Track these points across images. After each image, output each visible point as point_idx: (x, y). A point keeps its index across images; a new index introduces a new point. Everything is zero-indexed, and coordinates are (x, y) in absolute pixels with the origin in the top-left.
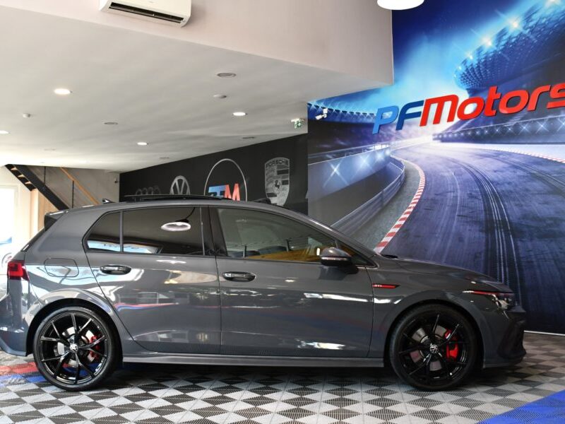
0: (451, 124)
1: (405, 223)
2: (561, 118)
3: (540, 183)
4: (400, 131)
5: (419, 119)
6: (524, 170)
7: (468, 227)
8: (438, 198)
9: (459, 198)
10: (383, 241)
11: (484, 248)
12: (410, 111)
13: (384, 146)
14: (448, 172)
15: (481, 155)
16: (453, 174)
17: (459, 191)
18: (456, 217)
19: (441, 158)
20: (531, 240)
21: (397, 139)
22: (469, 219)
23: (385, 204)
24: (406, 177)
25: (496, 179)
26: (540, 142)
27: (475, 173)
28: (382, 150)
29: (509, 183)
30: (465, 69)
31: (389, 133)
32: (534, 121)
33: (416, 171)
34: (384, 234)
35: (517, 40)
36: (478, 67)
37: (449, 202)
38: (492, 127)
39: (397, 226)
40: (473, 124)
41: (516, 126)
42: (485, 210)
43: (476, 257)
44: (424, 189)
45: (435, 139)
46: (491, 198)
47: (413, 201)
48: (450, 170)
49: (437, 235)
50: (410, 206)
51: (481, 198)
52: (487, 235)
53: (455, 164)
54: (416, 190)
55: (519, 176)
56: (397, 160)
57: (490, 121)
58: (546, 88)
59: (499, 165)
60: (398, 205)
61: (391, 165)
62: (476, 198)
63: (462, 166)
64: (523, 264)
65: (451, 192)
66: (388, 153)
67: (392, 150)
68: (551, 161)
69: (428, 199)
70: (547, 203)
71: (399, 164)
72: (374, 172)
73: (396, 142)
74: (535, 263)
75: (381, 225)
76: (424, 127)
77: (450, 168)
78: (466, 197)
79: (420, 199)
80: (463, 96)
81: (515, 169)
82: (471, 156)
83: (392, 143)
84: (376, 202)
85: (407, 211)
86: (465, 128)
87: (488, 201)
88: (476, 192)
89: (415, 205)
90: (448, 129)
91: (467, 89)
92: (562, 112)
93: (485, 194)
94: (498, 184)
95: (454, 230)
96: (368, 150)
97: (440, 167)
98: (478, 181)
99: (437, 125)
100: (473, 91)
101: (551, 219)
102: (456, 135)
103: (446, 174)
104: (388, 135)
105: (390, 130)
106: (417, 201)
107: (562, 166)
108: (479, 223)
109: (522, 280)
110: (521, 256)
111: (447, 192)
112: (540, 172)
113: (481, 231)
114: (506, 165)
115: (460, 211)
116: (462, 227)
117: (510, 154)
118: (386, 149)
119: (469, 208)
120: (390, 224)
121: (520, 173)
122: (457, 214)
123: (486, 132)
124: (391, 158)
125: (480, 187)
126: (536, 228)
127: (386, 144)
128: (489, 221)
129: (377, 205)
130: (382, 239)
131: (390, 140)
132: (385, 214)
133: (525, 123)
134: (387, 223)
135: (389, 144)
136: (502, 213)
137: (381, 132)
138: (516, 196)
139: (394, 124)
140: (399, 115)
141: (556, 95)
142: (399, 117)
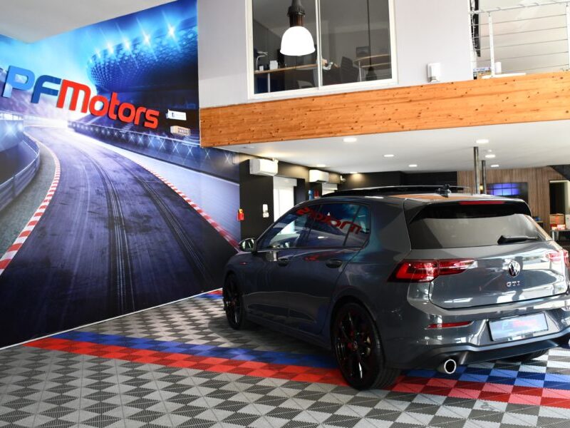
0: (84, 115)
1: (41, 219)
2: (150, 137)
3: (140, 186)
4: (35, 105)
5: (55, 98)
6: (132, 174)
7: (96, 224)
8: (72, 191)
9: (89, 194)
10: (15, 243)
11: (108, 243)
12: (47, 85)
13: (16, 118)
14: (80, 165)
16: (84, 168)
17: (89, 186)
18: (87, 213)
19: (75, 148)
20: (136, 234)
21: (31, 113)
22: (97, 216)
23: (17, 194)
24: (41, 164)
25: (115, 179)
27: (102, 171)
28: (13, 122)
29: (123, 184)
30: (94, 65)
31: (23, 102)
32: (137, 134)
33: (51, 158)
34: (17, 234)
35: (129, 59)
36: (104, 68)
37: (81, 198)
38: (112, 130)
39: (32, 223)
40: (100, 122)
41: (127, 134)
42: (108, 207)
43: (103, 253)
44: (60, 180)
45: (69, 126)
46: (112, 197)
47: (49, 193)
48: (81, 163)
49: (72, 233)
50: (46, 198)
51: (104, 194)
52: (110, 231)
53: (85, 158)
54: (52, 180)
55: (129, 179)
56: (32, 141)
57: (111, 123)
58: (144, 110)
59: (116, 166)
60: (34, 196)
61: (23, 144)
62: (102, 195)
63: (91, 161)
64: (132, 255)
65: (83, 186)
66: (21, 127)
67: (25, 126)
68: (144, 169)
69: (63, 193)
70: (143, 203)
71: (33, 145)
72: (3, 149)
73: (31, 117)
74: (138, 254)
75: (12, 222)
76: (59, 109)
77: (82, 160)
78: (95, 193)
79: (56, 191)
80: (94, 93)
81: (126, 172)
82: (98, 153)
83: (26, 117)
84: (7, 191)
85: (43, 204)
86: (93, 123)
87: (110, 199)
88: (101, 188)
89: (50, 198)
90: (81, 120)
91: (96, 86)
92: (150, 132)
93: (107, 192)
94: (116, 184)
95: (85, 227)
97: (74, 158)
98: (103, 178)
99: (72, 112)
100: (100, 90)
101: (146, 216)
102: (87, 128)
103: (79, 167)
104: (20, 104)
105: (23, 100)
106: (53, 193)
107: (150, 175)
108: (103, 219)
109: (132, 269)
110: (131, 248)
111: (80, 186)
112: (140, 177)
113: (105, 227)
114: (121, 168)
115: (90, 206)
116: (92, 224)
117: (123, 158)
118: (18, 122)
119: (97, 204)
120: (24, 220)
121: (129, 176)
122: (88, 210)
123: (108, 132)
124: (24, 135)
125: (105, 184)
126: (138, 224)
127: (19, 116)
128: (111, 217)
129: (7, 194)
130: (14, 241)
131: (23, 112)
132: (17, 207)
133: (132, 133)
134: (21, 219)
135: (22, 117)
136: (119, 210)
137: (13, 97)
138: (127, 195)
139: (29, 94)
140: (34, 84)
141: (148, 117)
142: (35, 87)
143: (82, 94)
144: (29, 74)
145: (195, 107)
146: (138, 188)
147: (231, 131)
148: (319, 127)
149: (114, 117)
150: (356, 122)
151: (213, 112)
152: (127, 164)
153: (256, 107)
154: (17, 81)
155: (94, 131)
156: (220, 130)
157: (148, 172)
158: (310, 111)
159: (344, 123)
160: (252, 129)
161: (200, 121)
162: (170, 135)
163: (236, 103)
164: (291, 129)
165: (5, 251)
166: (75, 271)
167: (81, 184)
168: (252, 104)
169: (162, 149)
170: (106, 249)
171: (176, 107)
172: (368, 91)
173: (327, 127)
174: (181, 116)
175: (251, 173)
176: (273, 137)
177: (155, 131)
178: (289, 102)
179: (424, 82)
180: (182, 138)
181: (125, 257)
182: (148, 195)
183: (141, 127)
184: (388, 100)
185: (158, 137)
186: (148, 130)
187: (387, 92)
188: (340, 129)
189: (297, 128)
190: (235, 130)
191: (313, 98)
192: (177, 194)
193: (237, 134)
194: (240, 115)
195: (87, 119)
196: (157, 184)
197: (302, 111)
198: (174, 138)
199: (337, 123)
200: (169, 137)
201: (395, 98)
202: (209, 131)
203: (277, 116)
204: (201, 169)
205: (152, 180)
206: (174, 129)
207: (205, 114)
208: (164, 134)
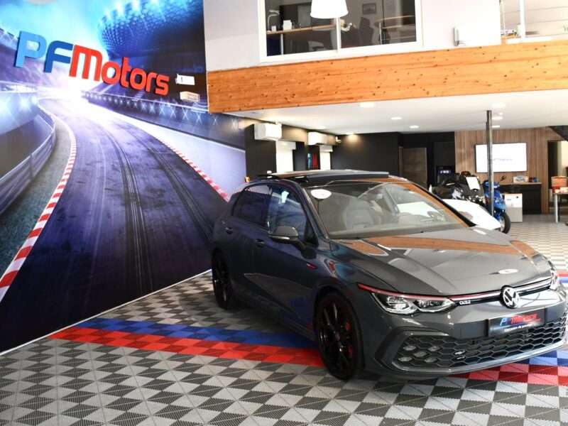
0: (97, 84)
1: (59, 201)
2: (161, 104)
3: (153, 158)
4: (48, 74)
5: (68, 66)
6: (145, 146)
7: (113, 202)
8: (89, 168)
9: (105, 170)
10: (36, 228)
11: (125, 222)
12: (59, 51)
13: (30, 90)
14: (95, 138)
15: (119, 126)
16: (99, 141)
17: (105, 162)
18: (104, 191)
19: (89, 121)
20: (151, 209)
21: (44, 84)
22: (113, 193)
23: (35, 174)
24: (57, 139)
25: (129, 152)
26: (152, 121)
27: (117, 145)
28: (27, 94)
29: (137, 157)
30: (105, 27)
31: (34, 71)
32: (148, 102)
33: (67, 133)
34: (36, 217)
35: (137, 20)
36: (114, 30)
37: (98, 174)
38: (124, 99)
39: (51, 206)
40: (112, 90)
41: (139, 102)
42: (124, 183)
43: (121, 232)
44: (76, 157)
45: (83, 97)
46: (127, 172)
47: (66, 172)
48: (96, 136)
49: (90, 213)
50: (64, 177)
51: (120, 170)
52: (126, 209)
53: (100, 130)
54: (68, 157)
55: (143, 151)
56: (47, 115)
57: (123, 92)
58: (154, 75)
59: (130, 138)
60: (51, 176)
61: (38, 119)
62: (117, 170)
63: (106, 134)
64: (149, 233)
65: (98, 162)
66: (35, 100)
67: (39, 99)
68: (157, 140)
69: (79, 170)
70: (156, 176)
71: (49, 119)
72: (18, 125)
73: (44, 88)
74: (154, 231)
75: (32, 205)
76: (73, 78)
77: (97, 134)
78: (110, 169)
79: (73, 169)
80: (106, 59)
81: (140, 144)
82: (112, 125)
83: (41, 88)
84: (25, 170)
85: (61, 184)
86: (106, 92)
87: (125, 175)
88: (116, 163)
89: (68, 177)
90: (93, 89)
91: (108, 51)
92: (161, 99)
93: (122, 166)
94: (130, 157)
95: (103, 206)
96: (9, 89)
97: (89, 132)
98: (118, 152)
99: (85, 81)
100: (112, 56)
101: (160, 190)
102: (100, 98)
103: (94, 141)
104: (34, 75)
105: (36, 69)
106: (70, 171)
107: (163, 146)
108: (119, 196)
110: (147, 225)
111: (96, 162)
112: (153, 149)
113: (122, 205)
114: (135, 139)
115: (106, 183)
116: (109, 201)
117: (136, 129)
118: (32, 94)
119: (114, 181)
120: (43, 202)
121: (143, 148)
122: (104, 187)
123: (121, 102)
124: (39, 109)
125: (120, 158)
126: (153, 199)
127: (32, 87)
128: (127, 193)
129: (25, 175)
130: (34, 226)
131: (36, 83)
132: (36, 189)
133: (144, 101)
134: (39, 202)
135: (36, 88)
136: (134, 186)
137: (26, 67)
138: (142, 169)
139: (41, 62)
140: (46, 52)
141: (159, 84)
142: (47, 55)
143: (94, 60)
144: (41, 41)
145: (202, 71)
146: (152, 161)
147: (242, 96)
148: (339, 92)
149: (125, 84)
150: (379, 87)
151: (222, 76)
152: (140, 135)
153: (270, 70)
154: (29, 48)
155: (108, 101)
156: (230, 94)
157: (161, 143)
158: (329, 75)
159: (365, 88)
160: (266, 94)
161: (208, 86)
162: (180, 101)
163: (248, 67)
164: (308, 94)
165: (26, 237)
166: (95, 254)
167: (97, 160)
168: (265, 67)
169: (173, 117)
170: (123, 228)
171: (184, 71)
172: (391, 55)
173: (347, 92)
174: (189, 81)
175: (256, 138)
176: (289, 102)
177: (165, 98)
178: (305, 65)
179: (451, 46)
180: (191, 104)
181: (142, 236)
182: (161, 167)
183: (152, 95)
184: (413, 64)
185: (169, 104)
186: (159, 97)
187: (411, 56)
188: (362, 94)
189: (315, 93)
190: (247, 95)
191: (332, 61)
192: (188, 165)
193: (249, 99)
194: (251, 79)
195: (100, 88)
196: (169, 155)
197: (320, 75)
198: (183, 104)
199: (359, 88)
200: (179, 104)
201: (420, 63)
202: (218, 97)
203: (293, 80)
204: (210, 137)
205: (165, 151)
206: (184, 95)
207: (214, 77)
208: (174, 100)
